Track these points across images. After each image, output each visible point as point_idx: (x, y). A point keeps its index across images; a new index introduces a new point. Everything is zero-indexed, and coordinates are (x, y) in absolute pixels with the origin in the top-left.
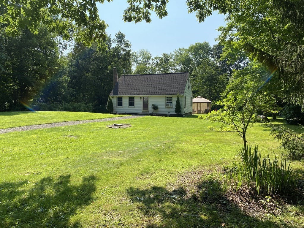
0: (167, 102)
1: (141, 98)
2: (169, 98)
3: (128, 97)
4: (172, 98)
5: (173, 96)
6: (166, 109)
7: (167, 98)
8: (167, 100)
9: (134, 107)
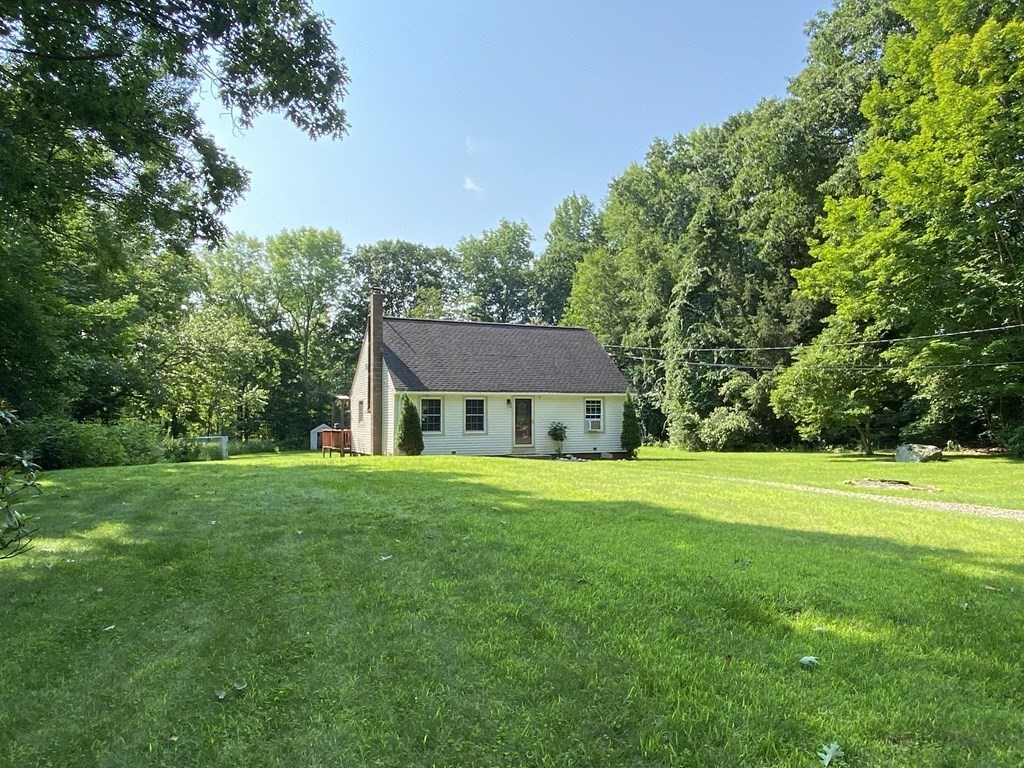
0: (587, 417)
1: (509, 401)
2: (593, 402)
3: (464, 397)
4: (599, 402)
5: (603, 398)
6: (587, 437)
7: (588, 402)
8: (588, 410)
9: (487, 434)
